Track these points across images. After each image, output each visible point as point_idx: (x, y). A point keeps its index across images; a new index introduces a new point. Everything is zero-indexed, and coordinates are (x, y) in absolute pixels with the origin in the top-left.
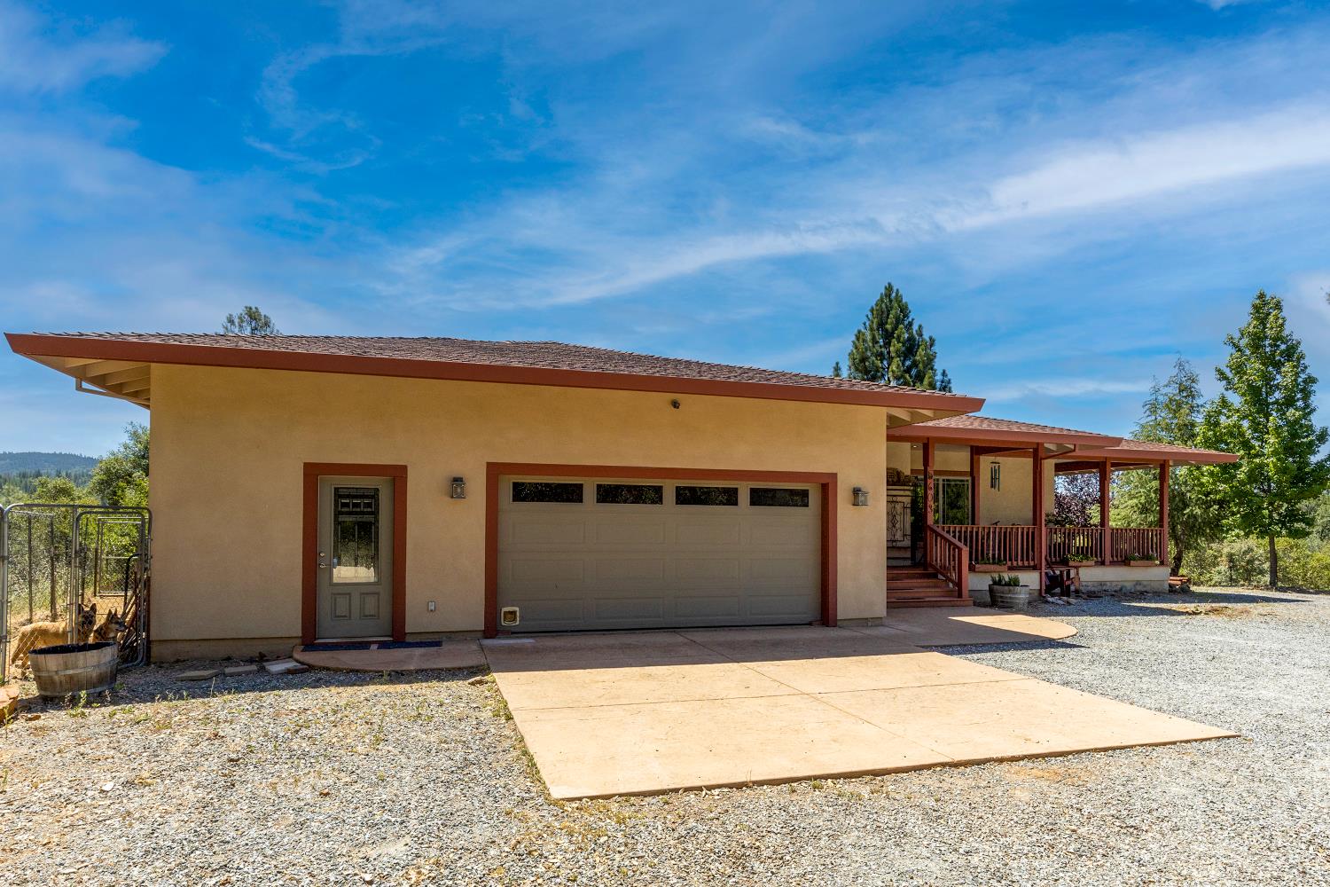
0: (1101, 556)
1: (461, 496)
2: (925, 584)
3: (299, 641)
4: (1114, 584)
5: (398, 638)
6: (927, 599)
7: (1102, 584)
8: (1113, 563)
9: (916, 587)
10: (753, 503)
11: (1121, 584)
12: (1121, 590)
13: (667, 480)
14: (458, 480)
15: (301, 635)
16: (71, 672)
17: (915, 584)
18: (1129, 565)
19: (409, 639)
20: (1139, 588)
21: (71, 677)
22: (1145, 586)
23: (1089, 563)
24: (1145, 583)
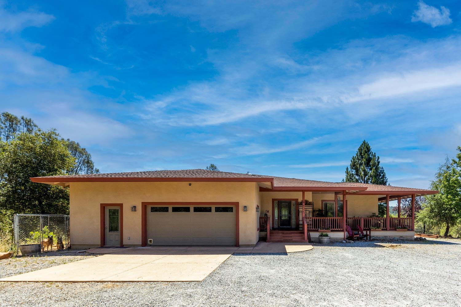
0: (385, 227)
1: (135, 211)
2: (298, 235)
3: (100, 246)
4: (391, 237)
5: (122, 246)
6: (293, 240)
7: (385, 237)
8: (390, 230)
9: (293, 236)
10: (216, 211)
11: (393, 237)
12: (393, 239)
13: (191, 206)
14: (135, 207)
15: (100, 244)
16: (24, 250)
17: (293, 235)
18: (396, 230)
19: (124, 246)
20: (401, 238)
21: (25, 251)
22: (404, 238)
23: (379, 230)
24: (404, 237)
